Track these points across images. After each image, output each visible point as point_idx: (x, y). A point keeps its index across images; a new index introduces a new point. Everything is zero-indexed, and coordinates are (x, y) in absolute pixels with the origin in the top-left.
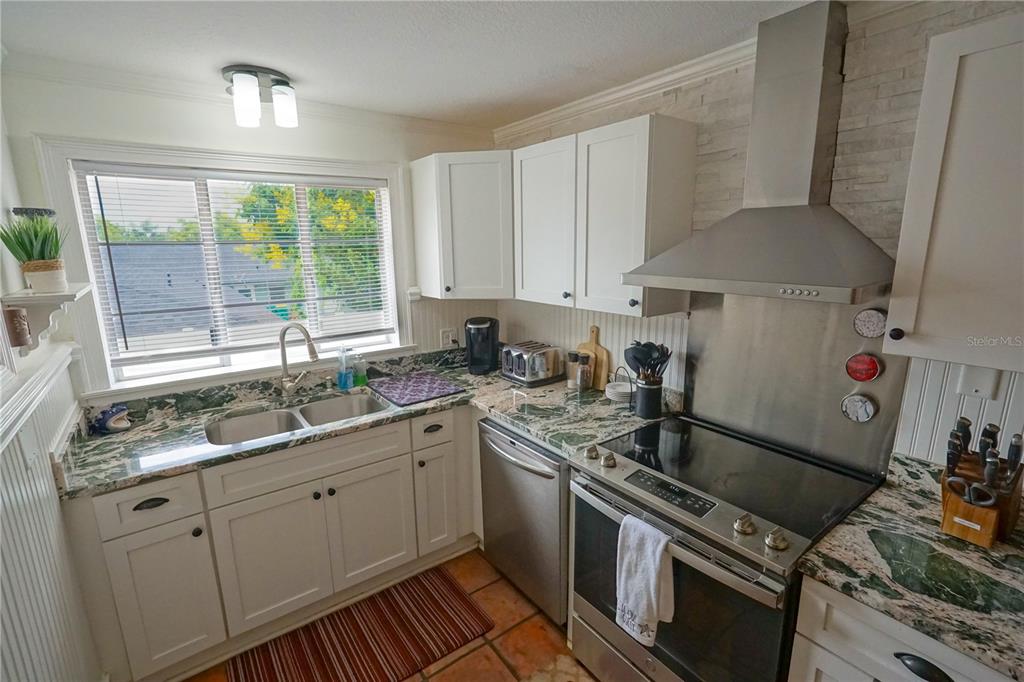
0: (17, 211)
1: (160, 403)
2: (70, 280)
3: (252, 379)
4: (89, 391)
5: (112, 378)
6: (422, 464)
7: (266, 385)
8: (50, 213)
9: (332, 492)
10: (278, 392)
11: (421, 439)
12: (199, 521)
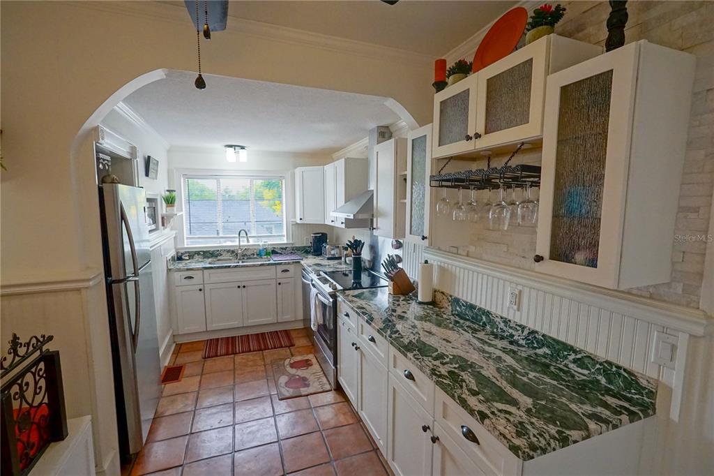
0: (167, 191)
1: (198, 253)
2: (177, 211)
3: (228, 249)
4: (179, 247)
5: (185, 244)
6: (280, 284)
7: (233, 252)
8: (175, 191)
9: (244, 287)
10: (237, 254)
11: (280, 274)
12: (201, 287)
